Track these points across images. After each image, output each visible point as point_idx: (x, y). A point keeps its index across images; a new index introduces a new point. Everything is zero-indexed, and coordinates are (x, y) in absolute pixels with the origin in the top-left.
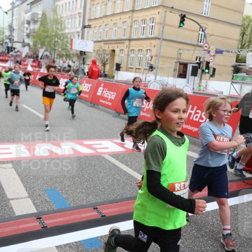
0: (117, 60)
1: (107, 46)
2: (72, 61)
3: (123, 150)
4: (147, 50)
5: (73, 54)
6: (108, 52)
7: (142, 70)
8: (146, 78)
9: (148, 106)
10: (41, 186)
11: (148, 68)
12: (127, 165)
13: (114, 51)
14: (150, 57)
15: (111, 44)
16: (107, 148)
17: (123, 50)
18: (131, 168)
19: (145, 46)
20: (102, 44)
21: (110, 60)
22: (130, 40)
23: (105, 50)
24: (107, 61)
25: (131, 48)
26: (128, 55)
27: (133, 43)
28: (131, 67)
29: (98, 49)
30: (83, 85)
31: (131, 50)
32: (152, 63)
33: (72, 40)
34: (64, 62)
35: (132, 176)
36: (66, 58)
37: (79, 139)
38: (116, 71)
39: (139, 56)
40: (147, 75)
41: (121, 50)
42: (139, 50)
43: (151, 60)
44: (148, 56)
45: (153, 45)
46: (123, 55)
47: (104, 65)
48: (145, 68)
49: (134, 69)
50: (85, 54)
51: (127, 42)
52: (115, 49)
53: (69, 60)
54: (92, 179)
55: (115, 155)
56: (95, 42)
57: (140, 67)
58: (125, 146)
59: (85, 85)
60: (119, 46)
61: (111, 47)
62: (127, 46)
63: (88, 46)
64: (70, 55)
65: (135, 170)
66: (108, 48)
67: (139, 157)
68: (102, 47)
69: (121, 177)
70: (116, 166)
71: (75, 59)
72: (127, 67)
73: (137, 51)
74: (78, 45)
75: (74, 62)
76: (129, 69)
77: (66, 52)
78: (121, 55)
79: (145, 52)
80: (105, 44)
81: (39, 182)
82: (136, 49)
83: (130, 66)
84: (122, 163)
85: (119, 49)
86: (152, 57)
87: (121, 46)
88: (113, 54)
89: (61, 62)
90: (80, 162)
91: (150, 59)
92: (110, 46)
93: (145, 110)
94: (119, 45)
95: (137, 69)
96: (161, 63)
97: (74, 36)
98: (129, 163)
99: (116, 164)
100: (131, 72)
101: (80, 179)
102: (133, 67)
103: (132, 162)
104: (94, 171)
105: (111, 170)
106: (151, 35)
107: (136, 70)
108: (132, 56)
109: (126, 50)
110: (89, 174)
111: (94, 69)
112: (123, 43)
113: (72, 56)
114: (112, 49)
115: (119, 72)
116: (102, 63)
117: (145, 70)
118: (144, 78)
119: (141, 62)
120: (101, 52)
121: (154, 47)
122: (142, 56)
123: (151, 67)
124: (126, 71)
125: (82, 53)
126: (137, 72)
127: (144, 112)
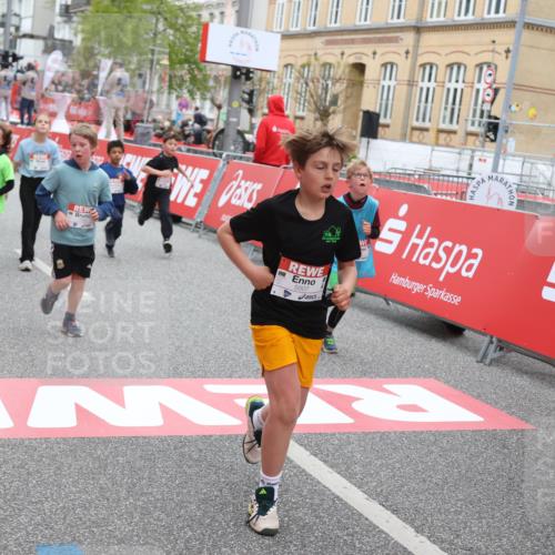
0: (370, 102)
1: (337, 50)
2: (213, 101)
3: (348, 420)
4: (480, 66)
5: (216, 79)
6: (341, 71)
7: (461, 134)
8: (471, 166)
9: (453, 265)
10: (28, 534)
11: (481, 130)
12: (349, 476)
13: (360, 68)
14: (490, 92)
15: (353, 42)
17: (392, 64)
18: (359, 487)
19: (472, 50)
20: (318, 42)
21: (347, 98)
22: (418, 29)
23: (330, 65)
24: (334, 101)
25: (421, 60)
26: (411, 83)
27: (429, 39)
28: (419, 124)
29: (304, 60)
30: (235, 184)
31: (423, 66)
32: (497, 110)
33: (206, 27)
35: (360, 515)
36: (191, 93)
37: (193, 375)
38: (365, 140)
39: (452, 85)
40: (478, 154)
41: (385, 65)
42: (450, 66)
43: (492, 102)
44: (482, 86)
45: (501, 49)
46: (393, 83)
47: (324, 114)
48: (475, 129)
49: (431, 135)
50: (248, 78)
51: (409, 38)
52: (364, 60)
53: (203, 98)
54: (213, 519)
55: (312, 439)
56: (286, 36)
57: (454, 127)
58: (356, 406)
59: (239, 187)
60: (379, 51)
61: (352, 54)
62: (407, 52)
63: (262, 50)
64: (206, 78)
65: (373, 494)
66: (340, 57)
67: (396, 449)
68: (320, 53)
69: (317, 518)
70: (308, 476)
71: (222, 95)
72: (405, 126)
73: (442, 68)
74: (225, 48)
75: (219, 107)
76: (413, 133)
77: (190, 71)
78: (386, 83)
79: (472, 73)
80: (329, 43)
81: (23, 519)
82: (441, 62)
83: (416, 124)
84: (332, 467)
85: (380, 60)
86: (496, 91)
87: (387, 52)
88: (357, 78)
89: (175, 105)
91: (488, 99)
92: (349, 50)
93: (441, 279)
94: (381, 49)
95: (440, 131)
96: (532, 112)
97: (222, 13)
98: (358, 469)
99: (310, 470)
100: (420, 143)
101: (168, 515)
102: (427, 124)
103: (370, 463)
104: (225, 491)
106: (497, 11)
107: (437, 138)
108: (425, 84)
109: (404, 66)
110: (204, 501)
111: (275, 129)
112: (396, 40)
113: (211, 83)
114: (352, 60)
115: (373, 141)
116: (317, 109)
117: (471, 139)
118: (464, 166)
119: (457, 107)
120: (316, 71)
121: (504, 55)
122: (460, 86)
123: (493, 128)
124: (403, 138)
125: (240, 74)
126: (442, 146)
127: (439, 286)
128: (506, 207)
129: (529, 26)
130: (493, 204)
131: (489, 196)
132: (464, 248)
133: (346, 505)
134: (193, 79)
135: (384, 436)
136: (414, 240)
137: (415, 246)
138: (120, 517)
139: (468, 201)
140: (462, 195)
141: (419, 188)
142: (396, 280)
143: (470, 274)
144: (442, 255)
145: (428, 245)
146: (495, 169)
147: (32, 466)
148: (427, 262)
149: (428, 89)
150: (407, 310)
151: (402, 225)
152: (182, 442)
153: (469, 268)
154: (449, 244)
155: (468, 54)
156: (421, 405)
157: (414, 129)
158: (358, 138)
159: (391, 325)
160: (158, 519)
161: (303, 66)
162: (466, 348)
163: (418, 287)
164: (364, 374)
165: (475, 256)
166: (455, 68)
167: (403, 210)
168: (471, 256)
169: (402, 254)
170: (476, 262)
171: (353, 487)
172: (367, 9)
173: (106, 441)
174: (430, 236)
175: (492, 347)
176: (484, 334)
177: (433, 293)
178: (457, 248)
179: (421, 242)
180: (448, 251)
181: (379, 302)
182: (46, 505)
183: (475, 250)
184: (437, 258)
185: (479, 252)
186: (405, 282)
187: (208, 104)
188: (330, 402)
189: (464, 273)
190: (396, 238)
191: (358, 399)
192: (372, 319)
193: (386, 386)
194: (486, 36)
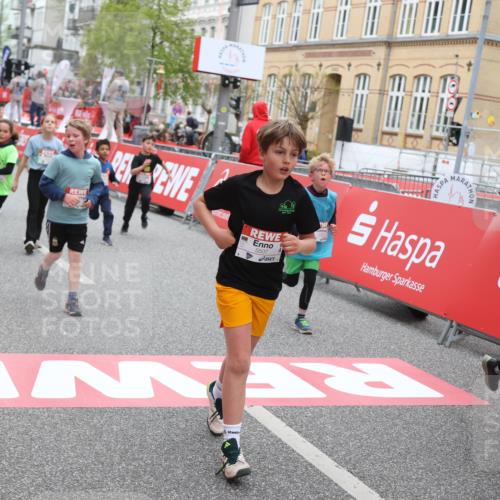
0: (345, 108)
1: (316, 62)
2: (203, 106)
3: (319, 394)
4: (444, 78)
5: (207, 87)
6: (319, 80)
7: (427, 138)
8: (435, 167)
11: (445, 135)
12: (321, 446)
13: (336, 78)
14: (454, 101)
15: (330, 55)
16: (267, 386)
17: (365, 75)
18: (330, 456)
19: (438, 63)
20: (299, 55)
21: (324, 105)
22: (389, 44)
23: (310, 75)
24: (313, 108)
25: (391, 72)
26: (382, 92)
27: (399, 53)
28: (389, 129)
29: (286, 71)
31: (393, 77)
32: (459, 117)
33: (198, 40)
34: (177, 110)
35: (330, 481)
36: (184, 99)
37: (182, 352)
38: (339, 143)
39: (419, 95)
41: (359, 76)
42: (418, 77)
43: (455, 110)
44: (446, 96)
45: (464, 63)
46: (365, 92)
47: (304, 121)
48: (439, 134)
49: (400, 139)
50: (236, 87)
51: (380, 52)
52: (340, 71)
53: (195, 104)
55: (288, 411)
56: (270, 49)
57: (420, 132)
58: (328, 382)
60: (354, 64)
61: (329, 65)
62: (379, 65)
63: (247, 61)
64: (197, 87)
65: (342, 462)
66: (318, 68)
67: (363, 421)
68: (300, 65)
70: (284, 445)
71: (212, 101)
72: (376, 130)
73: (410, 79)
74: (215, 59)
75: (209, 112)
76: (382, 137)
77: (184, 80)
78: (360, 92)
79: (437, 84)
80: (309, 56)
81: (26, 481)
82: (410, 74)
83: (386, 129)
84: (305, 436)
85: (354, 71)
86: (459, 100)
87: (360, 64)
88: (332, 86)
89: (169, 109)
90: (170, 424)
91: (452, 107)
92: (326, 62)
93: (407, 268)
94: (355, 61)
95: (408, 136)
96: (491, 119)
97: (213, 28)
98: (329, 439)
99: (285, 439)
100: (389, 146)
102: (396, 129)
103: (340, 434)
104: (209, 457)
105: (264, 458)
106: (460, 29)
107: (405, 142)
108: (395, 94)
109: (376, 77)
112: (368, 54)
113: (202, 90)
114: (330, 71)
115: (347, 144)
116: (298, 115)
117: (436, 143)
118: (429, 167)
119: (423, 114)
120: (297, 81)
121: (467, 68)
122: (426, 95)
123: (456, 133)
124: (375, 141)
125: (229, 82)
126: (410, 149)
127: (405, 275)
128: (467, 204)
129: (489, 42)
130: (455, 202)
131: (451, 194)
132: (428, 241)
133: (318, 472)
134: (186, 87)
135: (353, 409)
136: (383, 233)
137: (384, 239)
138: (112, 480)
139: (432, 199)
140: (427, 193)
141: (388, 187)
142: (366, 269)
143: (434, 265)
144: (409, 247)
145: (395, 238)
146: (457, 170)
147: (35, 432)
148: (394, 253)
149: (397, 98)
150: (376, 296)
151: (372, 220)
152: (171, 413)
153: (432, 259)
154: (415, 237)
155: (434, 67)
156: (387, 382)
157: (384, 133)
158: (334, 140)
159: (360, 310)
160: (148, 482)
161: (285, 76)
162: (429, 332)
163: (386, 276)
164: (336, 353)
165: (438, 248)
166: (422, 79)
167: (374, 206)
168: (434, 248)
169: (372, 246)
170: (439, 254)
171: (324, 455)
172: (343, 26)
173: (102, 411)
174: (397, 230)
175: (453, 330)
176: (445, 319)
177: (399, 281)
178: (422, 241)
179: (389, 236)
180: (414, 243)
181: (351, 289)
182: (47, 468)
183: (438, 243)
184: (403, 250)
185: (441, 244)
186: (374, 271)
187: (199, 109)
188: (304, 378)
189: (428, 264)
190: (367, 232)
191: (330, 376)
192: (343, 304)
193: (356, 365)
194: (450, 51)
